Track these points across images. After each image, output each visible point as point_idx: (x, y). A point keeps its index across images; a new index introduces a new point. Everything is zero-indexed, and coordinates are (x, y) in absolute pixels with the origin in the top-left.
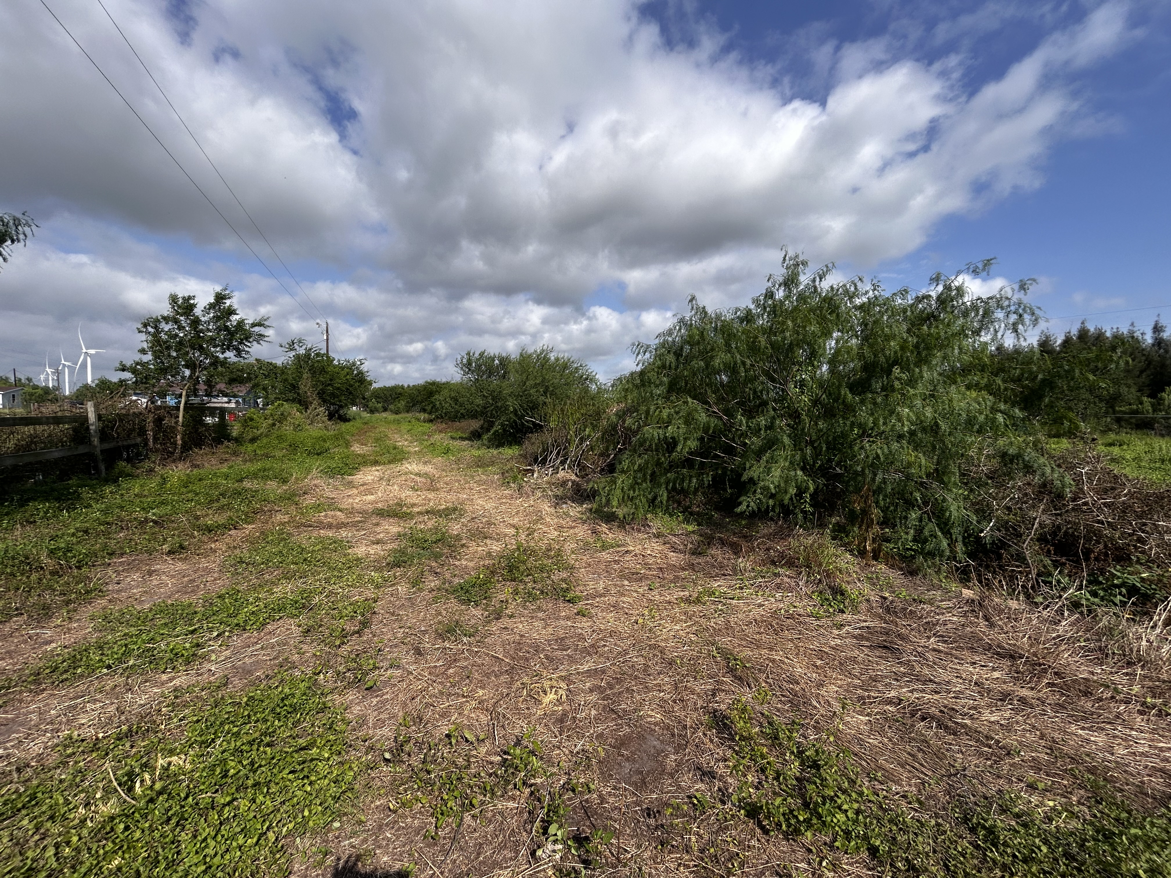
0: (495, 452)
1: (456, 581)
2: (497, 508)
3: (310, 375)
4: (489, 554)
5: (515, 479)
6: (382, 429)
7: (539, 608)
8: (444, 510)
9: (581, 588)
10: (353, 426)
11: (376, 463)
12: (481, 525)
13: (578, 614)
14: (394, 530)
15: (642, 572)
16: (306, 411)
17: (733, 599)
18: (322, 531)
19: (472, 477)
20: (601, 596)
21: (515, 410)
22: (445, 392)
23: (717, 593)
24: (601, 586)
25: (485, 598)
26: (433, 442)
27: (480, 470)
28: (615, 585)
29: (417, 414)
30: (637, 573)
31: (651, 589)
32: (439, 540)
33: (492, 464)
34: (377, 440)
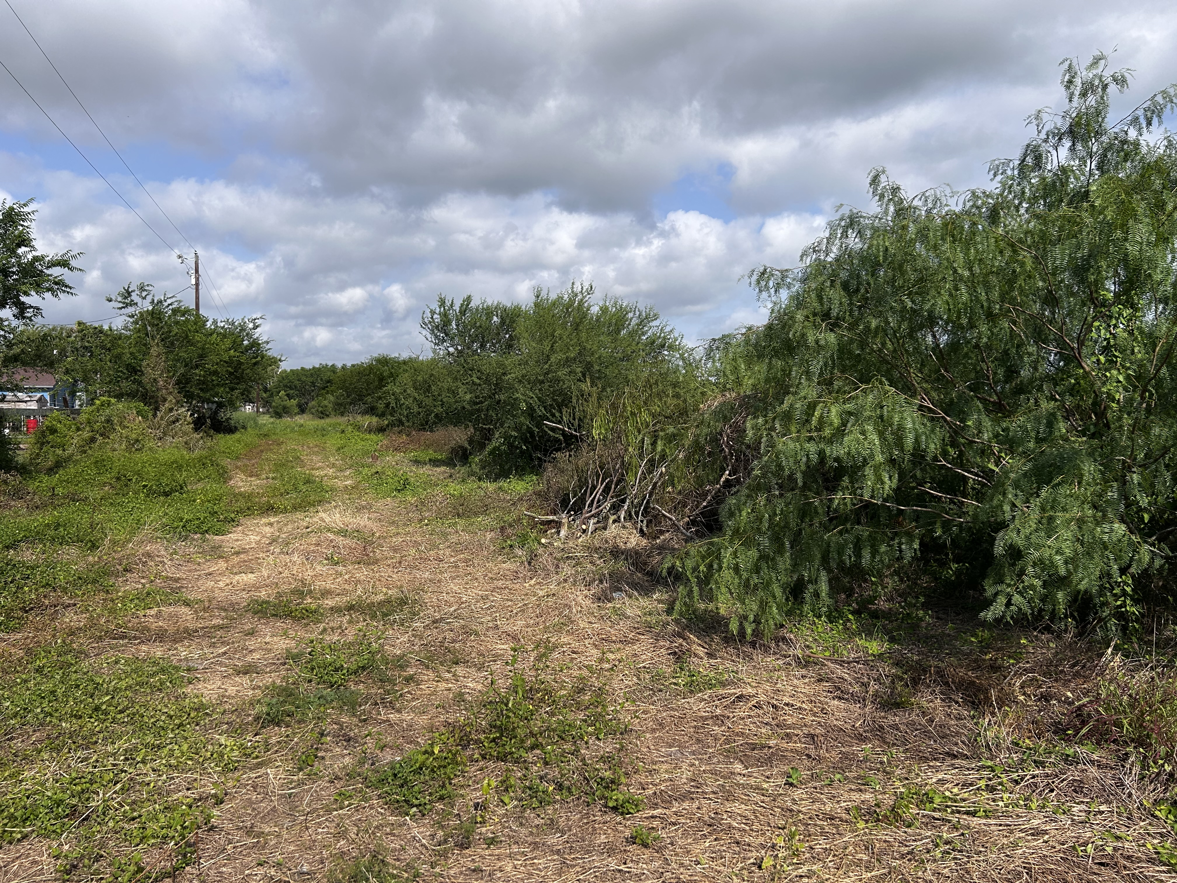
0: (491, 487)
1: (387, 757)
2: (484, 598)
3: (162, 349)
4: (460, 698)
5: (523, 539)
6: (291, 445)
7: (552, 823)
8: (381, 604)
9: (642, 778)
10: (239, 441)
11: (269, 509)
12: (449, 635)
13: (632, 840)
14: (281, 644)
15: (772, 743)
16: (155, 415)
17: (973, 814)
18: (144, 648)
19: (445, 535)
20: (683, 798)
21: (530, 408)
22: (405, 378)
23: (937, 800)
24: (684, 775)
25: (442, 798)
26: (379, 469)
27: (461, 523)
28: (713, 772)
29: (359, 418)
30: (763, 747)
31: (791, 785)
32: (364, 668)
33: (485, 510)
34: (280, 466)
